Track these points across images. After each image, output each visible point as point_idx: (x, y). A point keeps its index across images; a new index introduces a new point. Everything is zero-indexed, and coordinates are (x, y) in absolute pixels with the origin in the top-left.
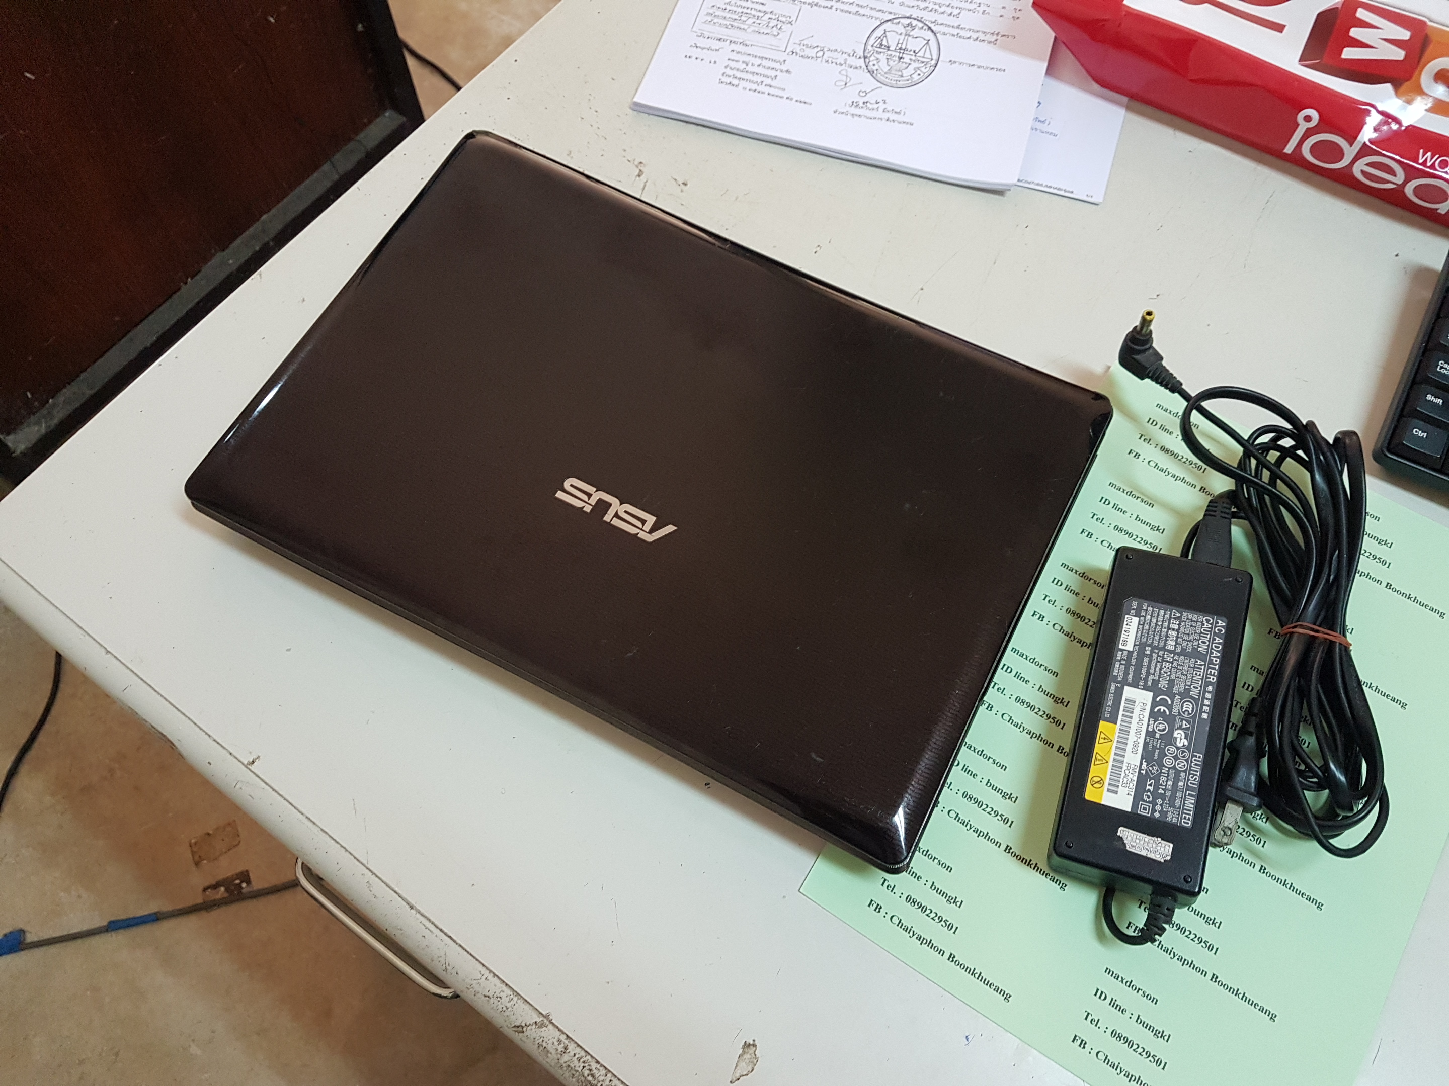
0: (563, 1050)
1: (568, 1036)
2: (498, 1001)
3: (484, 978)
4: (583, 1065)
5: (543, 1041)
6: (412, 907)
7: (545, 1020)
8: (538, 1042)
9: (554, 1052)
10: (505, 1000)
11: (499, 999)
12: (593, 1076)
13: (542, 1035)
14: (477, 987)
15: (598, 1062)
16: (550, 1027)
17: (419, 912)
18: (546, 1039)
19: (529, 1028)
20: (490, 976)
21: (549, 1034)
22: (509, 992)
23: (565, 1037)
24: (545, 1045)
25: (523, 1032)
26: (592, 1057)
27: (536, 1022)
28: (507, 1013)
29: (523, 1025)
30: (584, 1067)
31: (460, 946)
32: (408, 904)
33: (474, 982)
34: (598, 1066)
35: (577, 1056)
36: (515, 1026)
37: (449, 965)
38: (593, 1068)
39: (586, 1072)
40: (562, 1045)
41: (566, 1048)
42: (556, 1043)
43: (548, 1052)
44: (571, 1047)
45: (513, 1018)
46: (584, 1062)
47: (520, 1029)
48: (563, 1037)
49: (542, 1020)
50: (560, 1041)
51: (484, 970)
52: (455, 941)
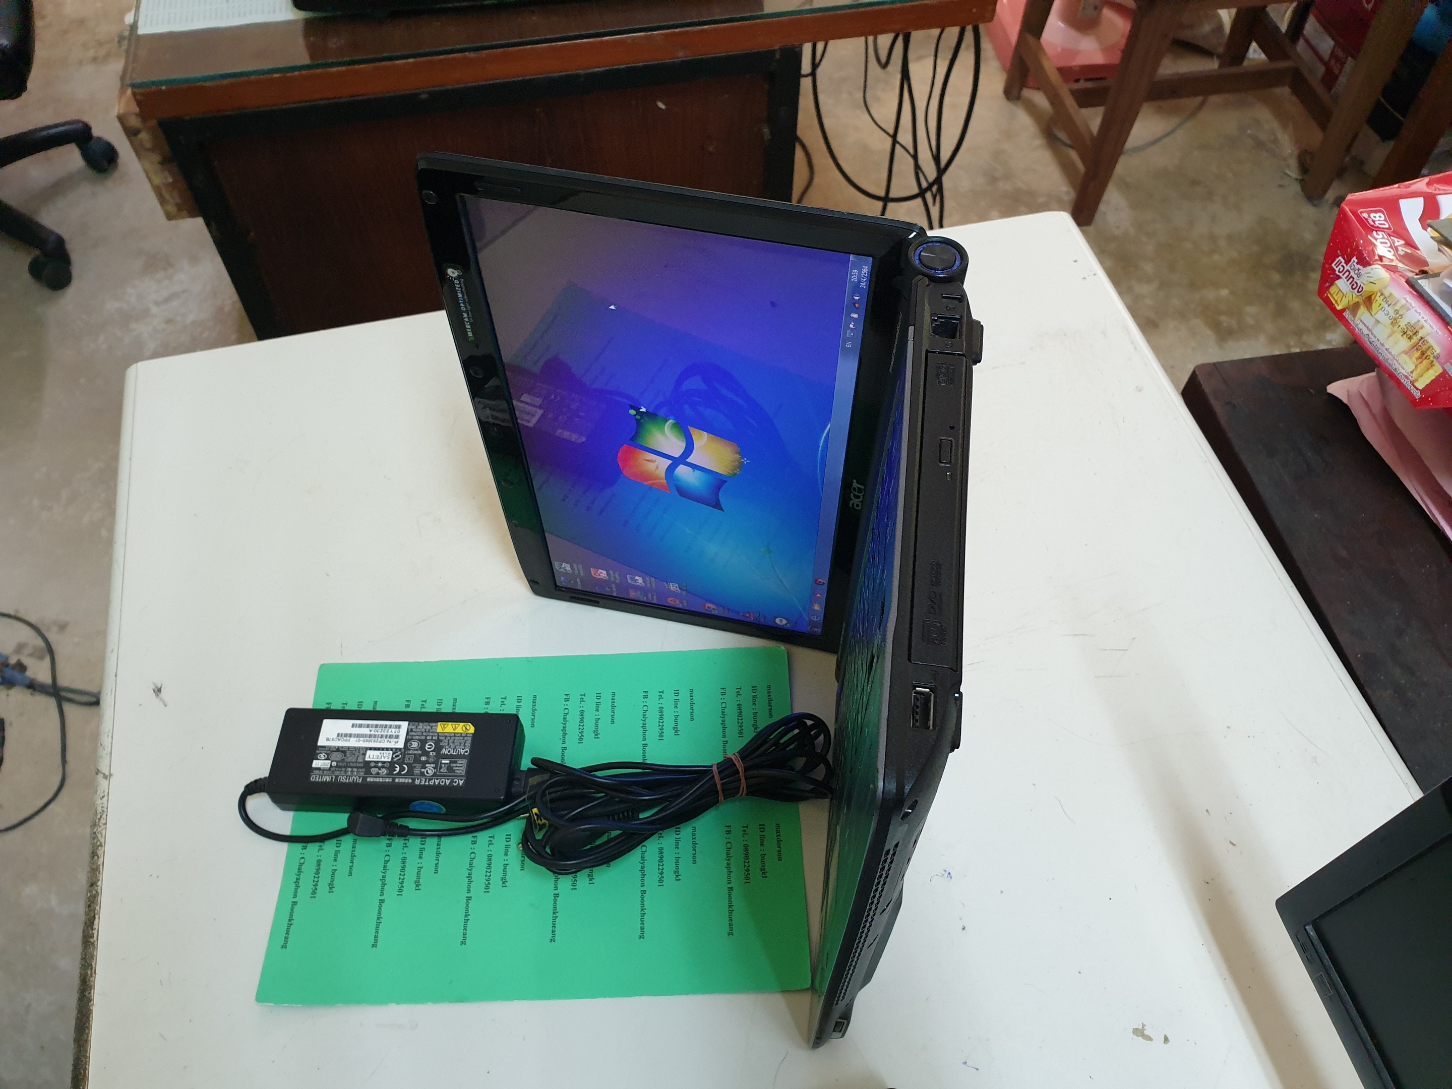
0: (100, 797)
1: (109, 793)
2: (102, 750)
3: (107, 734)
4: (101, 811)
6: (117, 676)
7: (109, 777)
8: (98, 784)
10: (105, 752)
12: (99, 819)
15: (107, 815)
16: (108, 781)
17: (116, 680)
19: (100, 774)
21: (103, 783)
22: (110, 749)
26: (107, 811)
27: (104, 774)
29: (101, 771)
32: (117, 674)
34: (106, 818)
36: (97, 768)
39: (99, 816)
40: (102, 795)
41: (103, 797)
44: (105, 799)
45: (100, 763)
48: (107, 792)
49: (107, 776)
50: (104, 792)
51: (111, 732)
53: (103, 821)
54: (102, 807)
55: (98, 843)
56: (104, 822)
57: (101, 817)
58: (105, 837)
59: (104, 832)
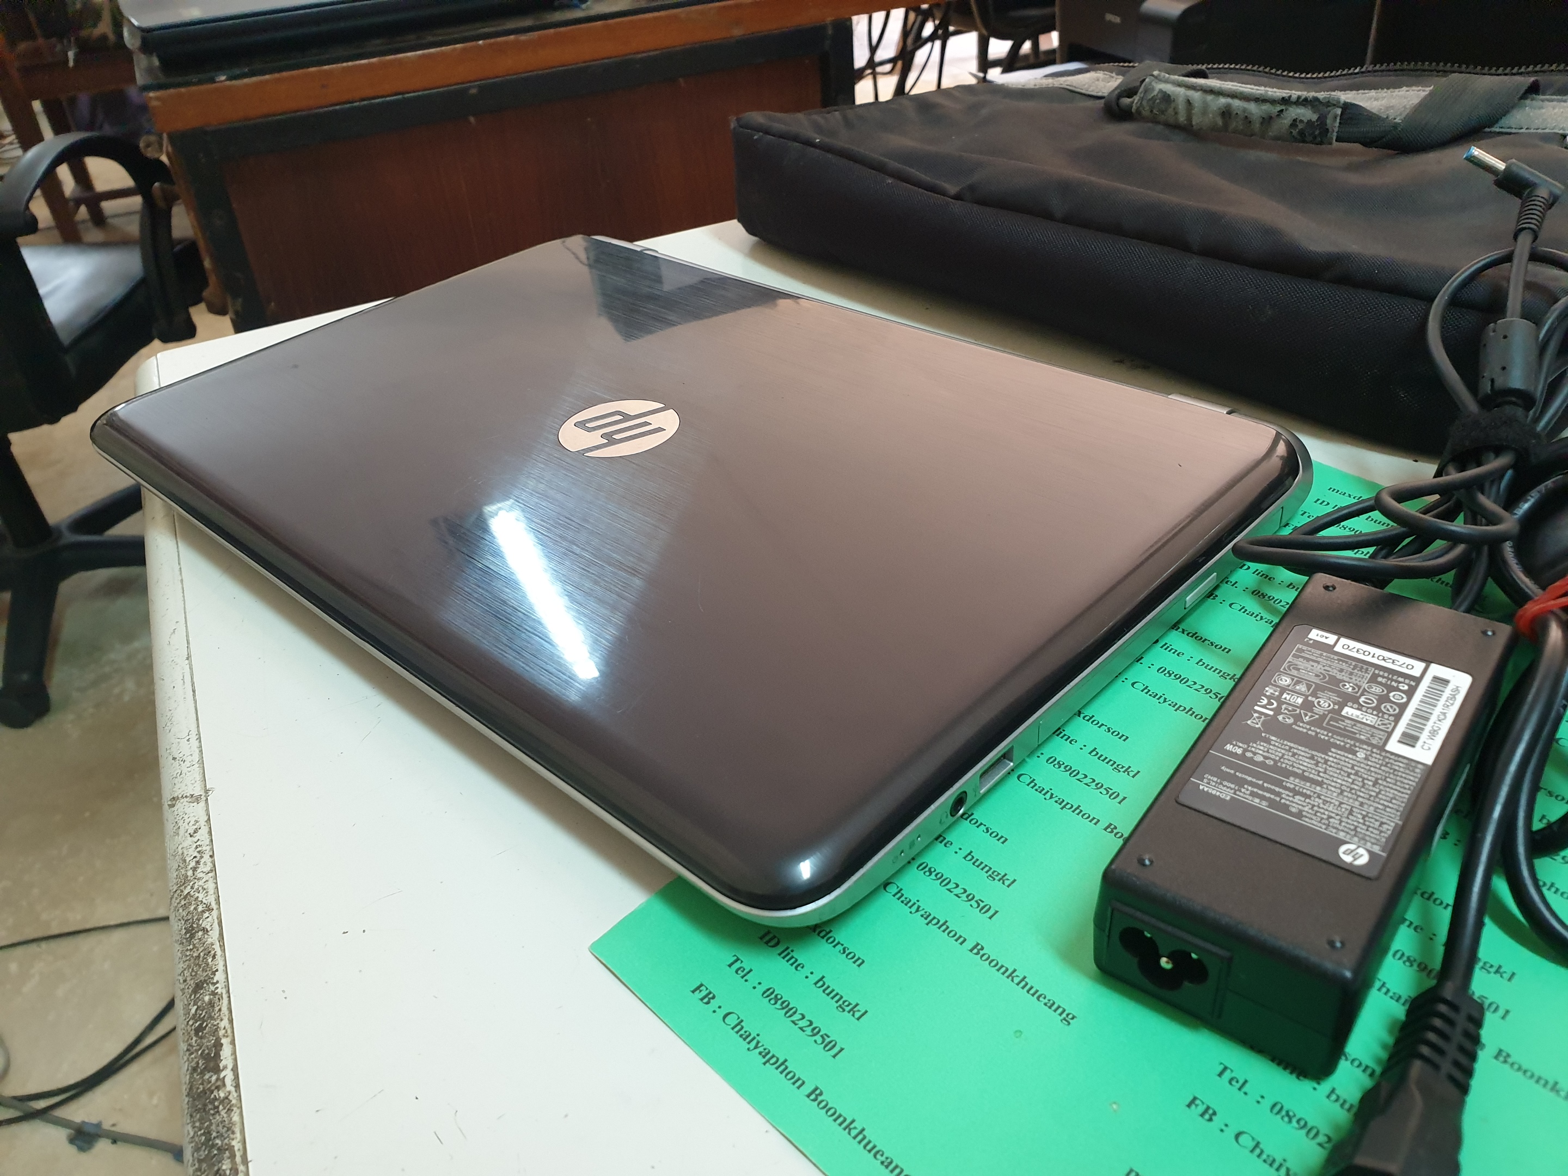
0: (192, 832)
1: (209, 819)
2: (180, 766)
3: (188, 738)
5: (183, 818)
7: (204, 794)
8: (178, 819)
9: (182, 831)
10: (186, 765)
11: (181, 763)
12: (194, 869)
13: (187, 810)
14: (173, 746)
15: (212, 856)
16: (202, 804)
18: (186, 817)
19: (182, 801)
20: (194, 738)
21: (193, 810)
22: (196, 757)
23: (206, 818)
24: (180, 823)
25: (174, 805)
26: (213, 849)
27: (193, 796)
28: (177, 781)
29: (180, 797)
30: (195, 857)
32: (189, 654)
33: (175, 742)
34: (209, 861)
35: (198, 843)
36: (172, 797)
38: (202, 861)
39: (193, 864)
40: (196, 827)
41: (195, 832)
42: (192, 823)
43: (178, 832)
44: (202, 832)
45: (177, 788)
46: (199, 852)
47: (174, 800)
48: (203, 819)
49: (200, 794)
50: (196, 822)
53: (204, 869)
54: (197, 847)
57: (197, 864)
58: (216, 894)
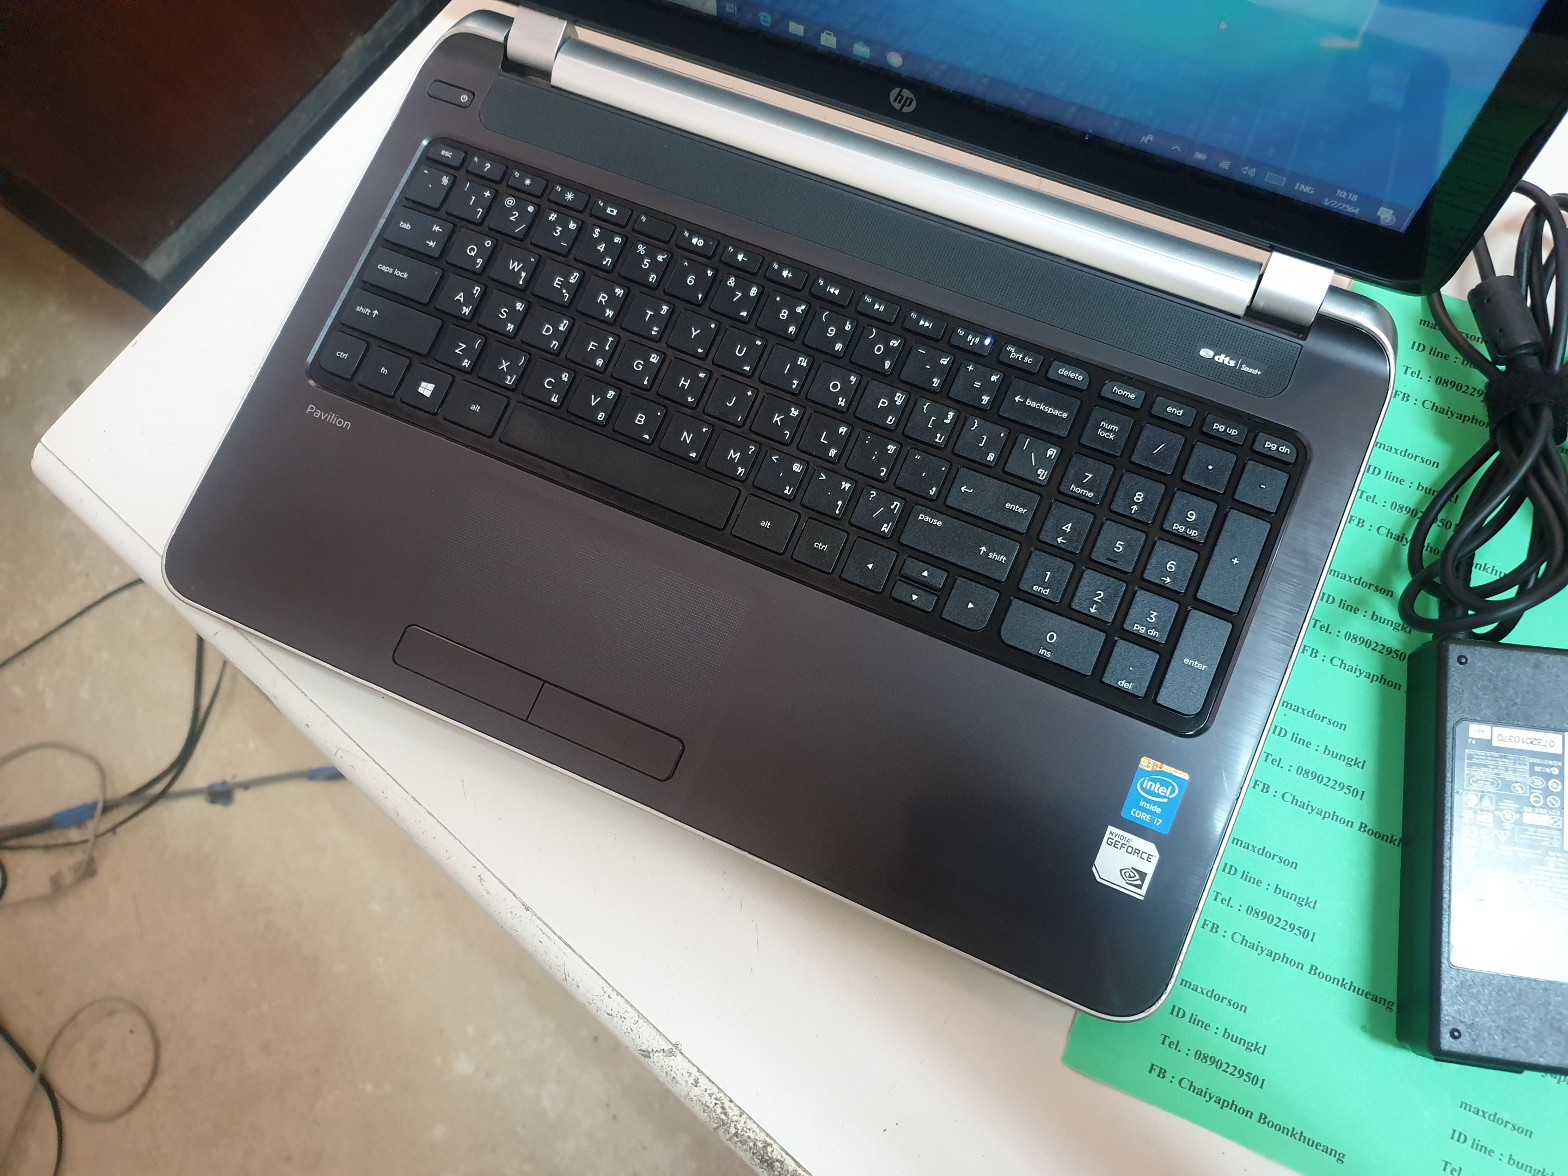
0: (694, 1083)
1: (698, 1069)
2: (623, 1022)
3: (606, 995)
4: (715, 1101)
5: (671, 1070)
6: (527, 909)
7: (674, 1048)
8: (666, 1070)
9: (683, 1083)
10: (629, 1023)
11: (623, 1019)
12: (726, 1114)
13: (670, 1064)
14: (599, 1004)
15: (731, 1101)
16: (679, 1056)
17: (537, 916)
18: (674, 1069)
19: (656, 1054)
20: (614, 995)
21: (677, 1065)
22: (634, 1013)
24: (673, 1074)
25: (650, 1058)
27: (663, 1050)
28: (632, 1035)
29: (650, 1050)
30: (716, 1104)
31: (580, 957)
32: (523, 904)
33: (595, 997)
34: (732, 1105)
35: (708, 1092)
36: (641, 1050)
37: (569, 976)
38: (726, 1106)
39: (719, 1110)
40: (693, 1078)
41: (696, 1081)
42: (686, 1075)
43: (677, 1082)
45: (638, 1042)
46: (716, 1099)
47: (646, 1053)
48: (694, 1071)
49: (672, 1049)
50: (690, 1074)
51: (606, 987)
52: (574, 951)
53: (733, 1113)
54: (710, 1095)
55: (760, 1145)
56: (737, 1112)
57: (723, 1108)
58: (762, 1130)
59: (750, 1125)
